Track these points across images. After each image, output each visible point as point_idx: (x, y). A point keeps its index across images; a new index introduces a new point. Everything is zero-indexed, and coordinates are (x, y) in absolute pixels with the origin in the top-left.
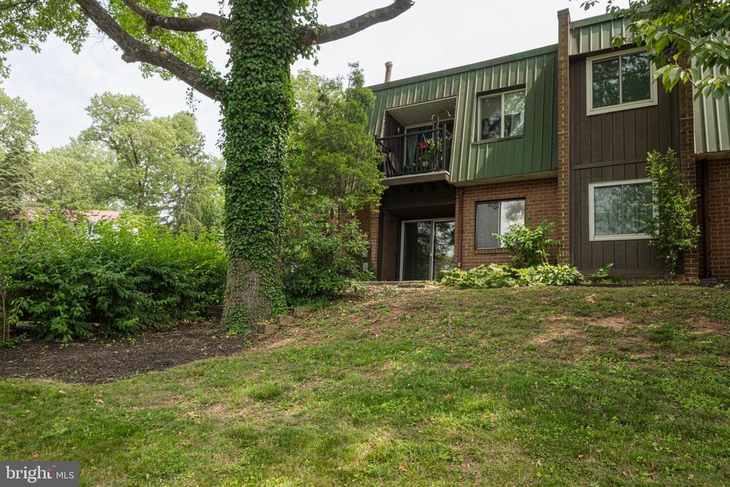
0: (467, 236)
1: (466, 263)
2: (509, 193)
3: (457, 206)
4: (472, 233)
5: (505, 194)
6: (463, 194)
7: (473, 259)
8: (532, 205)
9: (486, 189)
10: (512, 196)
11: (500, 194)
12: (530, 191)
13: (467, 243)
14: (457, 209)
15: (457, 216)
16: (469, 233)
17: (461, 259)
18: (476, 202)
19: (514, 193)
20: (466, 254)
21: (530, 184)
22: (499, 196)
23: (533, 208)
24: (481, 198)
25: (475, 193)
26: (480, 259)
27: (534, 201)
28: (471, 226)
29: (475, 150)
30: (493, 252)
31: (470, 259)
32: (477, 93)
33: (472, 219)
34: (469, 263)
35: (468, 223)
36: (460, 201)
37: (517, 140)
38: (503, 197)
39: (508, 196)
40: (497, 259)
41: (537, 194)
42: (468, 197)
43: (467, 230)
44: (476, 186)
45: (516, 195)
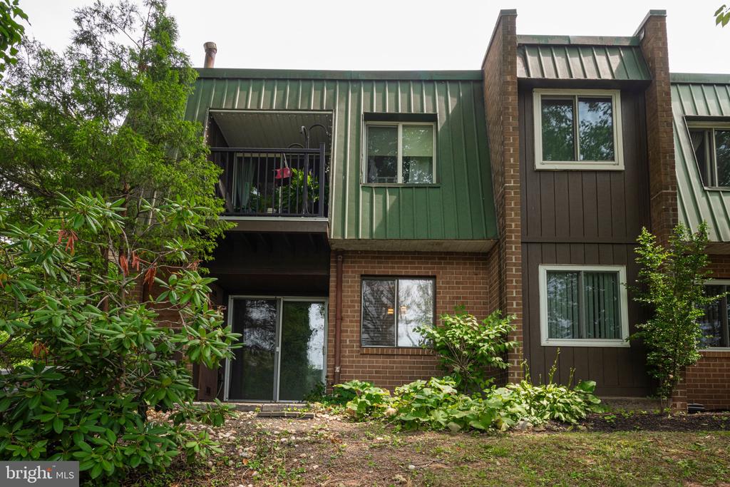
0: (348, 326)
1: (347, 367)
2: (412, 268)
3: (333, 279)
4: (356, 321)
5: (407, 268)
6: (343, 262)
7: (359, 362)
8: (445, 288)
9: (377, 258)
10: (417, 272)
11: (398, 268)
12: (442, 268)
13: (348, 337)
14: (332, 284)
15: (332, 294)
16: (351, 321)
17: (340, 361)
18: (362, 276)
19: (420, 268)
20: (347, 354)
21: (443, 259)
22: (397, 271)
23: (447, 293)
24: (370, 271)
25: (361, 262)
26: (369, 362)
27: (448, 283)
28: (355, 311)
29: (368, 194)
30: (390, 353)
31: (353, 362)
32: (365, 113)
33: (356, 301)
34: (352, 367)
35: (349, 307)
36: (337, 272)
37: (431, 190)
38: (403, 272)
39: (410, 272)
40: (394, 362)
41: (453, 275)
42: (349, 267)
43: (348, 316)
44: (362, 252)
45: (423, 272)
